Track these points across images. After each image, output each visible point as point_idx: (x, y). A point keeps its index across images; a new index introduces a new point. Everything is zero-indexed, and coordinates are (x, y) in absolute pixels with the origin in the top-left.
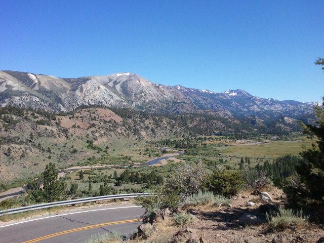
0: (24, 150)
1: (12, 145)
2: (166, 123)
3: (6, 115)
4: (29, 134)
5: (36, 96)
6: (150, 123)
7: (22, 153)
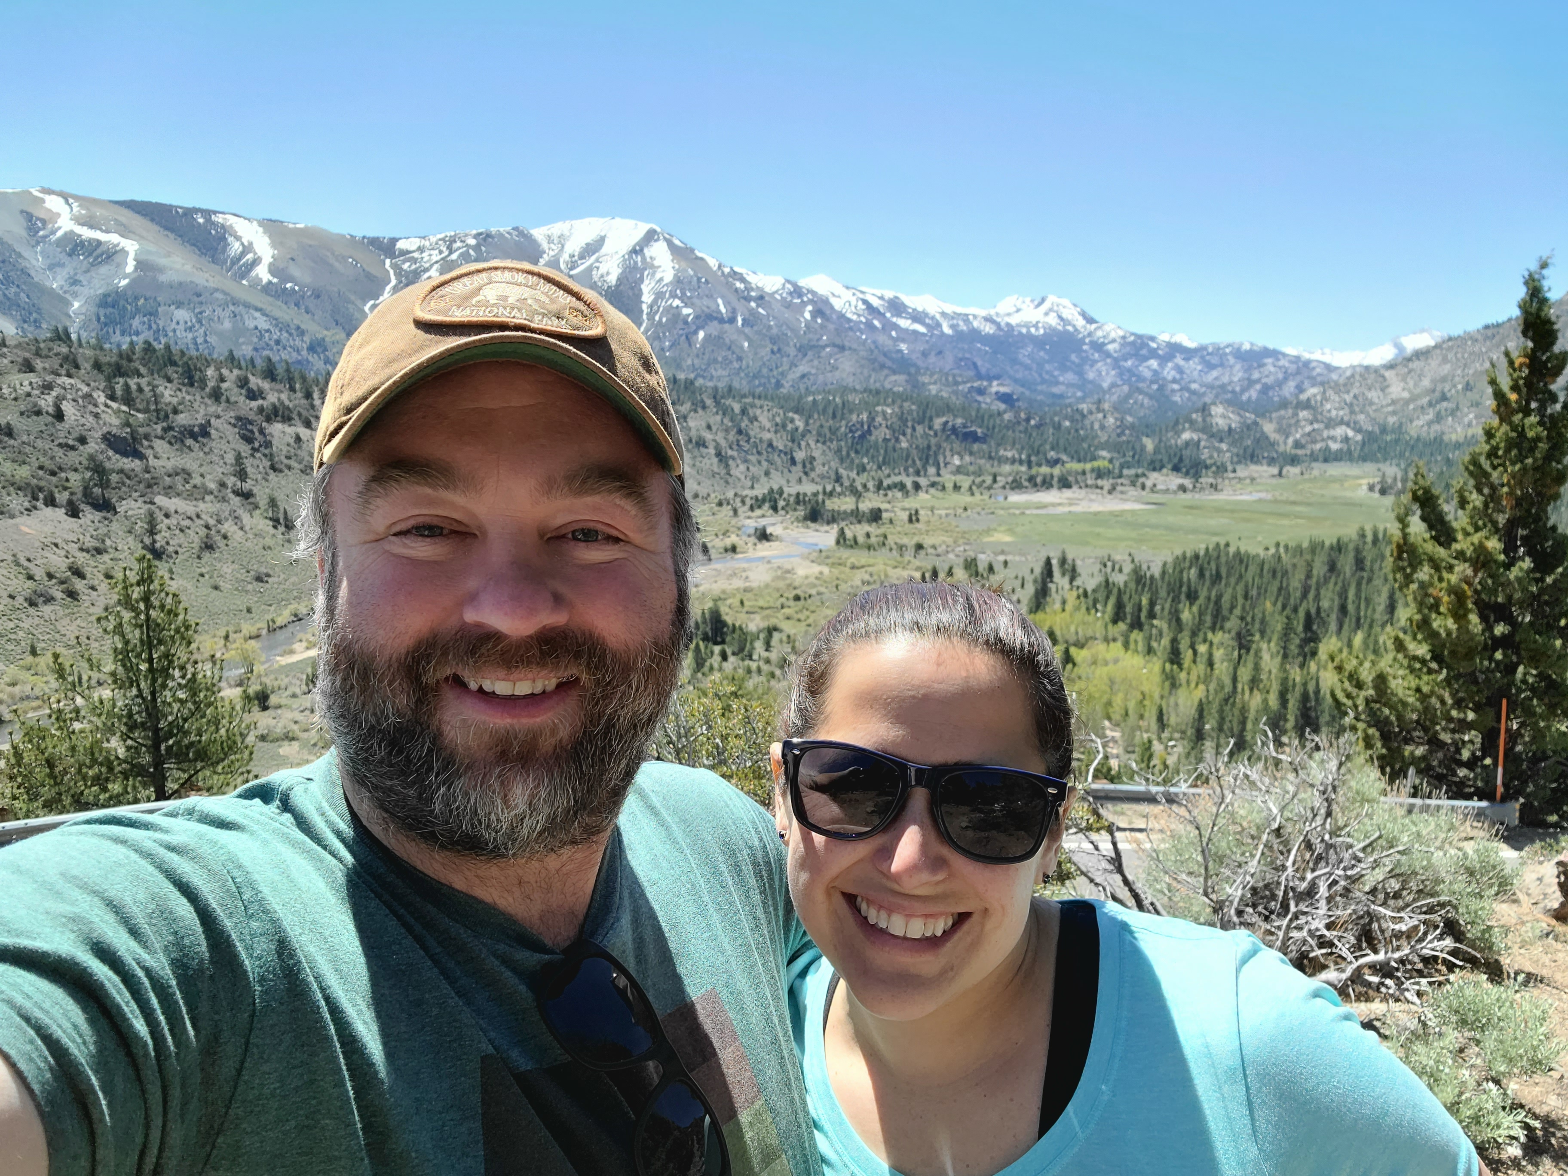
0: (212, 522)
1: (160, 500)
2: (768, 425)
3: (133, 383)
4: (230, 458)
5: (257, 309)
6: (709, 427)
7: (203, 532)
